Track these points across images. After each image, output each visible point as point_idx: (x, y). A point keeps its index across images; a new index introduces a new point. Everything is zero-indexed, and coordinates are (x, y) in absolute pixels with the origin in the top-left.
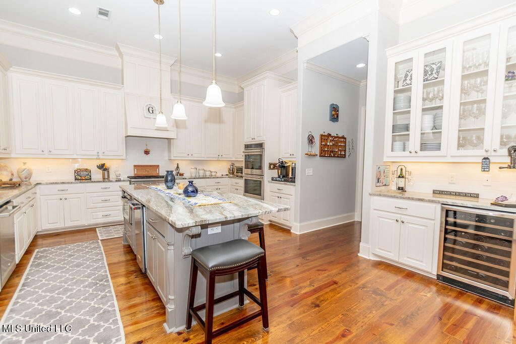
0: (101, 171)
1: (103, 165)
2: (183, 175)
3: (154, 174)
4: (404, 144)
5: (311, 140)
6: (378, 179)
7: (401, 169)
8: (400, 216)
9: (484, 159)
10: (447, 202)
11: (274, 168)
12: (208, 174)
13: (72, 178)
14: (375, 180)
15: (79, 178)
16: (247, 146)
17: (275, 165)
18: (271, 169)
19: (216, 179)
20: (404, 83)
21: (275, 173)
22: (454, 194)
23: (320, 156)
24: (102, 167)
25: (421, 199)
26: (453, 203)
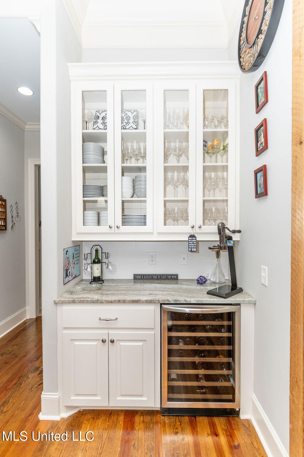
4: (99, 214)
6: (67, 270)
7: (97, 251)
8: (106, 331)
9: (191, 236)
10: (168, 300)
14: (62, 273)
20: (95, 126)
22: (156, 277)
25: (135, 301)
26: (175, 301)
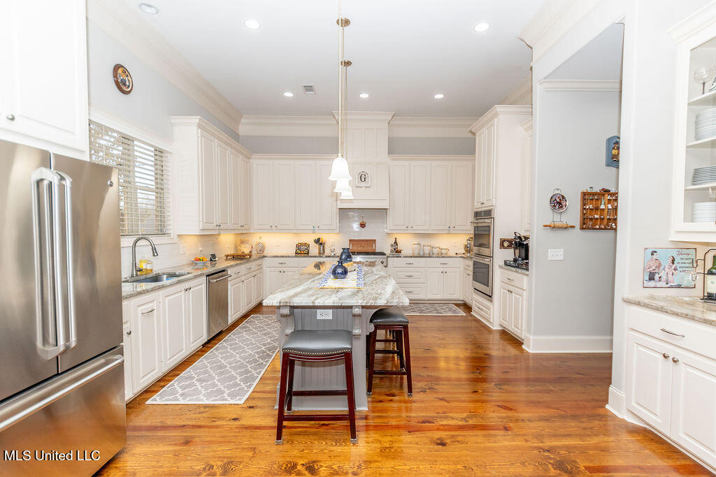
0: (317, 245)
1: (319, 239)
2: (400, 252)
3: (369, 250)
5: (558, 203)
6: (652, 274)
7: (715, 257)
8: (671, 347)
11: (509, 246)
12: (436, 251)
13: (292, 252)
15: (299, 252)
16: (477, 214)
17: (510, 241)
18: (504, 248)
19: (441, 259)
21: (510, 254)
23: (582, 228)
24: (318, 241)
25: (709, 321)
